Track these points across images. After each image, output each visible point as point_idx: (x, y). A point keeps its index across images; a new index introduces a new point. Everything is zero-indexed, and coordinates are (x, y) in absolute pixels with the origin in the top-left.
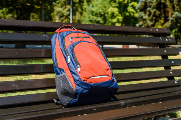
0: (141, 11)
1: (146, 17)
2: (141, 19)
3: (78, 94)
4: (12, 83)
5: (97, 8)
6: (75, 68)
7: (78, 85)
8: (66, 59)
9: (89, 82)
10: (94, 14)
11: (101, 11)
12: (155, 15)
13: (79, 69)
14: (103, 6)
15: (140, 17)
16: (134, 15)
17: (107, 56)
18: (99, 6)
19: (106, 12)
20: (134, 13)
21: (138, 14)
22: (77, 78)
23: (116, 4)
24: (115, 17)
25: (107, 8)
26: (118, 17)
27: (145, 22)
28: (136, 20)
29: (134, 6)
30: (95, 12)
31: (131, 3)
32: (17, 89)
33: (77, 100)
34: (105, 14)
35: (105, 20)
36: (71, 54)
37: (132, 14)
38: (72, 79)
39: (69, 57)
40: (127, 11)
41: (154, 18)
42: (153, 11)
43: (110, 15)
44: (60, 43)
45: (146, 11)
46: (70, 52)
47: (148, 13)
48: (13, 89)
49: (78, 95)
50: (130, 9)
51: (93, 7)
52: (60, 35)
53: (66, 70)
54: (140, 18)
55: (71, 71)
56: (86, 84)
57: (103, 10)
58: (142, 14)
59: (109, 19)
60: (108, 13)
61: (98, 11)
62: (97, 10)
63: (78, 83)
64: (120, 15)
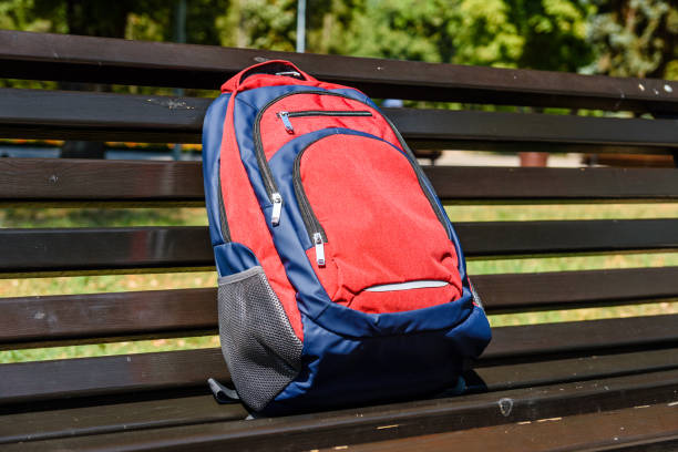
0: (603, 10)
1: (624, 38)
2: (603, 46)
3: (315, 357)
4: (30, 304)
6: (303, 243)
7: (314, 320)
8: (264, 206)
9: (363, 308)
10: (399, 22)
11: (429, 9)
12: (662, 30)
13: (320, 253)
15: (596, 36)
16: (572, 28)
17: (447, 199)
19: (450, 13)
20: (571, 21)
21: (591, 21)
22: (309, 289)
24: (492, 37)
26: (502, 38)
27: (618, 59)
28: (581, 51)
30: (406, 15)
32: (54, 331)
33: (306, 384)
34: (445, 24)
35: (446, 47)
36: (285, 185)
37: (565, 26)
38: (291, 294)
39: (276, 196)
40: (542, 11)
41: (659, 43)
42: (654, 14)
43: (469, 28)
44: (242, 137)
45: (624, 10)
46: (283, 177)
47: (631, 21)
48: (37, 331)
49: (311, 365)
50: (555, 4)
52: (241, 101)
53: (264, 256)
54: (596, 42)
55: (284, 259)
56: (348, 317)
57: (438, 4)
58: (606, 23)
59: (463, 43)
60: (459, 20)
61: (416, 12)
62: (414, 5)
63: (317, 309)
64: (511, 28)
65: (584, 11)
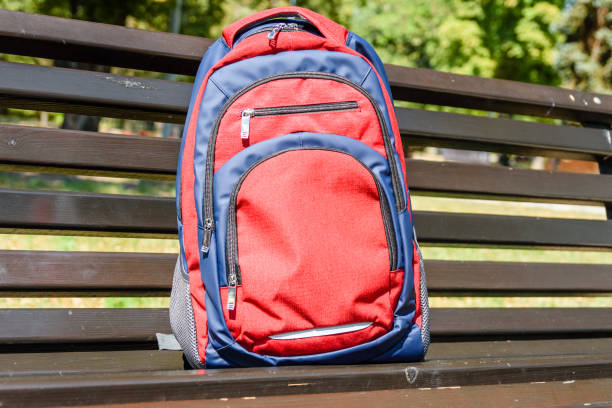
0: (571, 39)
1: (589, 66)
2: (569, 72)
5: (393, 19)
11: (409, 29)
14: (420, 10)
15: (563, 63)
16: (541, 55)
18: (403, 10)
19: (428, 35)
20: (541, 48)
21: (559, 49)
23: (472, 8)
25: (435, 20)
28: (548, 75)
29: (546, 19)
30: (388, 34)
31: (532, 5)
34: (423, 45)
35: (424, 62)
37: (535, 53)
40: (515, 38)
43: (446, 49)
45: (590, 40)
47: (597, 51)
50: (527, 31)
51: (379, 11)
54: (562, 68)
57: (417, 25)
58: (572, 51)
60: (436, 41)
61: (398, 33)
62: (396, 24)
64: (485, 51)
65: (553, 40)
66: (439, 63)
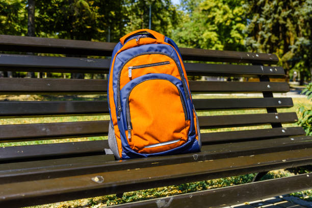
0: (250, 35)
1: (257, 45)
2: (250, 47)
5: (186, 33)
10: (182, 41)
11: (192, 36)
12: (269, 42)
14: (196, 29)
15: (248, 44)
16: (240, 42)
18: (190, 30)
19: (199, 37)
20: (240, 39)
21: (246, 40)
23: (214, 27)
25: (201, 32)
28: (242, 48)
29: (241, 29)
30: (184, 38)
31: (235, 25)
34: (198, 41)
37: (237, 41)
40: (230, 36)
41: (268, 46)
42: (266, 36)
43: (206, 42)
45: (257, 36)
47: (259, 39)
50: (234, 34)
51: (181, 30)
54: (248, 46)
57: (195, 34)
58: (250, 40)
60: (202, 40)
61: (188, 37)
62: (188, 35)
64: (220, 42)
65: (244, 36)
66: (203, 47)
